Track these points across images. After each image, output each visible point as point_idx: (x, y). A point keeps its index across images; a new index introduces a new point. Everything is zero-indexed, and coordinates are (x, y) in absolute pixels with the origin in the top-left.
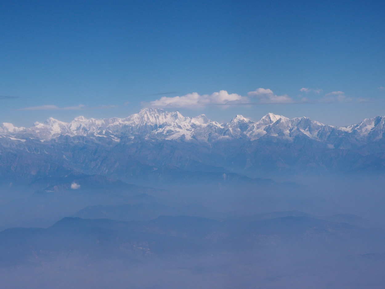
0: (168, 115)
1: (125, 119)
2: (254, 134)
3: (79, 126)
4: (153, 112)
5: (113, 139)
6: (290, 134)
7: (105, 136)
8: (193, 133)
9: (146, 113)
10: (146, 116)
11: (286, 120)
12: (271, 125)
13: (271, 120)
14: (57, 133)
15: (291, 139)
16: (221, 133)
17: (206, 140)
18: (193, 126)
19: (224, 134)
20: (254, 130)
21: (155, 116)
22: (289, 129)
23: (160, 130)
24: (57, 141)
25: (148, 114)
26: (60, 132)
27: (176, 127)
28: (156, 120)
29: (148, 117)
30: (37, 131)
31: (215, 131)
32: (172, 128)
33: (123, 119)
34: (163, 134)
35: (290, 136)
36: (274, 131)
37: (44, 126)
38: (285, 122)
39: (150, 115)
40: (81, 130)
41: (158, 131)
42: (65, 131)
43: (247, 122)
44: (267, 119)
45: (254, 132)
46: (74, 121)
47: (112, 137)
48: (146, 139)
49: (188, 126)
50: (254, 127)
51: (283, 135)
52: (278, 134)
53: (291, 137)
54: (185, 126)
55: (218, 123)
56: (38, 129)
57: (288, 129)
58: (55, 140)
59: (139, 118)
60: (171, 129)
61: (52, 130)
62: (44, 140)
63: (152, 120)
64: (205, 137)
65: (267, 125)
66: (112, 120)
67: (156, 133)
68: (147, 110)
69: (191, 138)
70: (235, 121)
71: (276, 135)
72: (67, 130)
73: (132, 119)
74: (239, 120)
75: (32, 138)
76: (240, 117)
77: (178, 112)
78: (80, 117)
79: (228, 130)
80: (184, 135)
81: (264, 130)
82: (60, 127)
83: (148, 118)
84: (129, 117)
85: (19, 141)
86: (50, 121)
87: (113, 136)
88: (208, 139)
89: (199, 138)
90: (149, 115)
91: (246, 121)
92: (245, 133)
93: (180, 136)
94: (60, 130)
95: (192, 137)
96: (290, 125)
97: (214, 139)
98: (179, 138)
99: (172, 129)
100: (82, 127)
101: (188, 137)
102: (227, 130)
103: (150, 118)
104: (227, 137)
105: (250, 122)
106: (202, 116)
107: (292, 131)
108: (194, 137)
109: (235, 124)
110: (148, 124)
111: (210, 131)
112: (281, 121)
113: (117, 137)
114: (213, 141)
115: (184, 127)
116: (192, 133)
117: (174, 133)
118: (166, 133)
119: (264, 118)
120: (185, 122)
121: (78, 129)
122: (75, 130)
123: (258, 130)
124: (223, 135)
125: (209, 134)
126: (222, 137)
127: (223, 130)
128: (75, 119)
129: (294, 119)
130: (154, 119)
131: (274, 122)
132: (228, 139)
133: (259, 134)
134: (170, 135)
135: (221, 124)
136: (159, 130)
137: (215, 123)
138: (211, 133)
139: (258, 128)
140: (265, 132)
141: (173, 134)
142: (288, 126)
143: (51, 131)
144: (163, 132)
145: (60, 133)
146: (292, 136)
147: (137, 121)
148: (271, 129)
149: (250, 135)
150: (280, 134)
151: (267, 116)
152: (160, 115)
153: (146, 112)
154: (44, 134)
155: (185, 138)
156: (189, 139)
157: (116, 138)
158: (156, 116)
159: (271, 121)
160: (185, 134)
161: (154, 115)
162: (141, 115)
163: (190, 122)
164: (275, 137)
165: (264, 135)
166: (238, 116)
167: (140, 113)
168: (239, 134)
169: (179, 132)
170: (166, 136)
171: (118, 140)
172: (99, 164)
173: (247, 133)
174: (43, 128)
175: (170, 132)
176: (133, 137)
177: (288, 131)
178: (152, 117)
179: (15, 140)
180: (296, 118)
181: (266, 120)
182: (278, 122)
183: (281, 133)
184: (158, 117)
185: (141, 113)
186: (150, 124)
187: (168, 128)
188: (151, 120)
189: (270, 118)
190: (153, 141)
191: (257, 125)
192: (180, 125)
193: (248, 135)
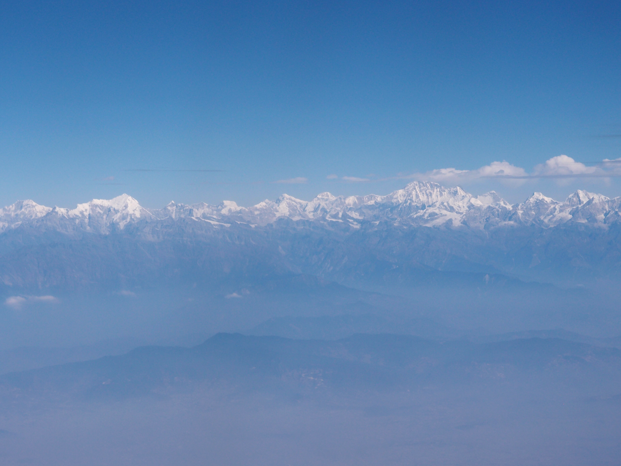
0: (444, 191)
1: (385, 196)
2: (555, 219)
3: (317, 206)
4: (424, 188)
5: (351, 225)
6: (604, 220)
7: (340, 221)
8: (464, 217)
9: (415, 189)
10: (414, 193)
11: (601, 200)
12: (580, 206)
13: (580, 200)
14: (283, 215)
15: (605, 226)
16: (506, 218)
17: (482, 227)
18: (471, 206)
19: (510, 219)
20: (556, 213)
21: (426, 193)
22: (605, 212)
23: (421, 212)
24: (274, 227)
25: (417, 190)
26: (288, 213)
27: (442, 208)
28: (428, 198)
29: (417, 194)
30: (257, 213)
31: (498, 214)
32: (436, 209)
33: (383, 197)
34: (424, 218)
35: (605, 223)
36: (583, 215)
37: (266, 206)
38: (600, 203)
39: (420, 192)
40: (319, 212)
41: (419, 214)
42: (296, 212)
43: (548, 202)
44: (575, 199)
45: (555, 216)
46: (316, 199)
47: (350, 222)
48: (395, 224)
49: (464, 207)
50: (556, 209)
51: (595, 220)
52: (587, 219)
53: (606, 225)
54: (460, 207)
55: (508, 204)
56: (258, 210)
57: (603, 213)
58: (272, 225)
59: (405, 195)
60: (435, 211)
61: (277, 211)
62: (256, 225)
63: (423, 198)
64: (480, 222)
65: (574, 207)
66: (368, 198)
67: (415, 216)
68: (417, 185)
69: (460, 225)
70: (532, 200)
71: (584, 221)
72: (299, 211)
73: (395, 196)
74: (537, 199)
75: (239, 223)
76: (538, 196)
77: (458, 188)
78: (326, 193)
79: (516, 213)
80: (451, 220)
81: (570, 213)
82: (289, 207)
83: (417, 196)
84: (391, 194)
85: (222, 226)
86: (283, 198)
87: (352, 220)
88: (485, 226)
89: (472, 225)
90: (418, 192)
91: (546, 201)
92: (542, 218)
93: (445, 222)
94: (289, 211)
95: (461, 223)
96: (607, 207)
97: (493, 225)
98: (444, 223)
99: (437, 211)
100: (321, 207)
101: (457, 222)
102: (514, 214)
103: (420, 195)
104: (512, 222)
105: (553, 203)
106: (491, 193)
107: (608, 216)
108: (464, 222)
109: (531, 205)
110: (413, 204)
111: (488, 214)
112: (594, 202)
113: (357, 222)
114: (492, 228)
115: (458, 208)
116: (462, 218)
117: (439, 217)
118: (427, 217)
119: (571, 196)
120: (462, 202)
121: (316, 210)
122: (312, 212)
123: (561, 213)
124: (508, 220)
125: (486, 219)
126: (504, 223)
127: (508, 213)
128: (318, 196)
129: (616, 198)
130: (426, 197)
131: (585, 203)
132: (512, 226)
133: (562, 219)
134: (432, 220)
135: (513, 205)
136: (419, 212)
137: (504, 203)
138: (489, 217)
139: (561, 211)
140: (570, 216)
141: (436, 218)
142: (603, 209)
143: (275, 213)
144: (423, 215)
145: (287, 216)
146: (607, 222)
147: (402, 199)
148: (578, 212)
149: (549, 220)
150: (590, 219)
151: (575, 194)
152: (434, 191)
153: (414, 187)
154: (266, 217)
155: (452, 223)
156: (457, 226)
157: (355, 223)
158: (428, 193)
159: (580, 202)
160: (453, 219)
161: (425, 191)
162: (408, 192)
163: (469, 201)
164: (583, 224)
165: (568, 221)
166: (535, 193)
167: (406, 188)
168: (531, 219)
169: (446, 215)
170: (427, 221)
171: (357, 226)
172: (323, 259)
173: (545, 218)
174: (265, 208)
175: (433, 216)
176: (377, 223)
177: (603, 216)
178: (423, 194)
179: (217, 225)
180: (618, 197)
181: (573, 199)
182: (590, 202)
183: (592, 218)
184: (431, 194)
185: (408, 189)
186: (415, 204)
187: (431, 210)
188: (420, 198)
189: (578, 197)
190: (405, 227)
191: (561, 206)
192: (452, 205)
193: (546, 221)
